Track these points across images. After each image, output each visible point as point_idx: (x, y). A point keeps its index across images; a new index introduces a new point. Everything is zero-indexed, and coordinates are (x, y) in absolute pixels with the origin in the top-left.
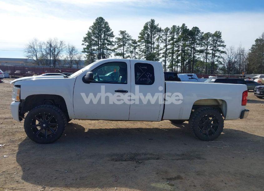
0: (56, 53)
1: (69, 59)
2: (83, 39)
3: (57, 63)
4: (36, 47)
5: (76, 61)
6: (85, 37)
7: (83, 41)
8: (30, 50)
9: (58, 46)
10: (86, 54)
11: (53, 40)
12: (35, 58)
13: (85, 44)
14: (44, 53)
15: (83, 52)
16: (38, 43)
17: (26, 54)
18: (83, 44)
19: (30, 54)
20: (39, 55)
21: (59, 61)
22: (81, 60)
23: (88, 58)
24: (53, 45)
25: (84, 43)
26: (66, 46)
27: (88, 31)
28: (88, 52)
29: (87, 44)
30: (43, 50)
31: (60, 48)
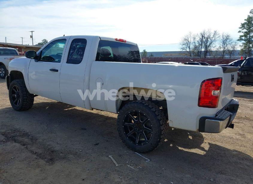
0: (208, 44)
1: (222, 50)
2: (240, 26)
3: (208, 54)
4: (190, 40)
5: (228, 51)
6: (243, 23)
7: (240, 28)
8: (185, 42)
9: (212, 36)
10: (243, 42)
11: (206, 30)
12: (188, 50)
13: (242, 31)
14: (197, 45)
15: (238, 40)
16: (192, 36)
17: (181, 46)
18: (240, 32)
19: (184, 46)
20: (192, 46)
21: (212, 51)
22: (235, 49)
23: (245, 47)
24: (206, 36)
25: (240, 30)
26: (220, 36)
27: (248, 16)
28: (245, 40)
29: (245, 30)
30: (196, 42)
31: (213, 39)
